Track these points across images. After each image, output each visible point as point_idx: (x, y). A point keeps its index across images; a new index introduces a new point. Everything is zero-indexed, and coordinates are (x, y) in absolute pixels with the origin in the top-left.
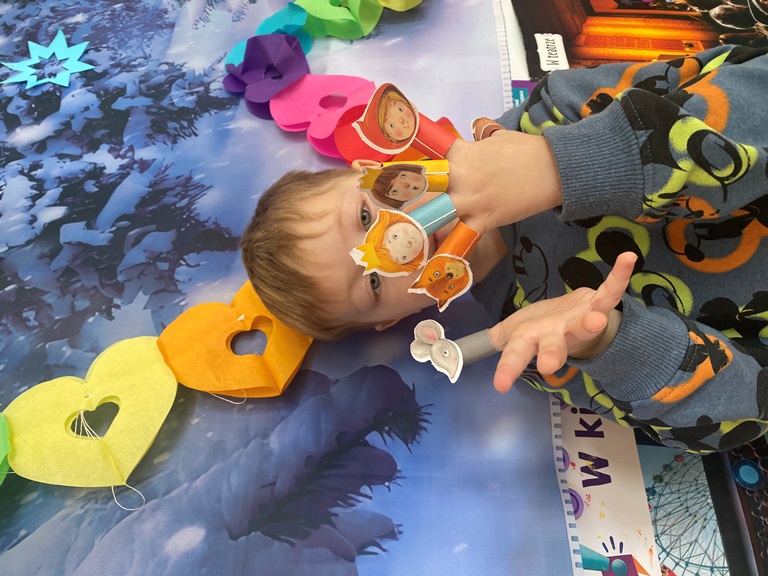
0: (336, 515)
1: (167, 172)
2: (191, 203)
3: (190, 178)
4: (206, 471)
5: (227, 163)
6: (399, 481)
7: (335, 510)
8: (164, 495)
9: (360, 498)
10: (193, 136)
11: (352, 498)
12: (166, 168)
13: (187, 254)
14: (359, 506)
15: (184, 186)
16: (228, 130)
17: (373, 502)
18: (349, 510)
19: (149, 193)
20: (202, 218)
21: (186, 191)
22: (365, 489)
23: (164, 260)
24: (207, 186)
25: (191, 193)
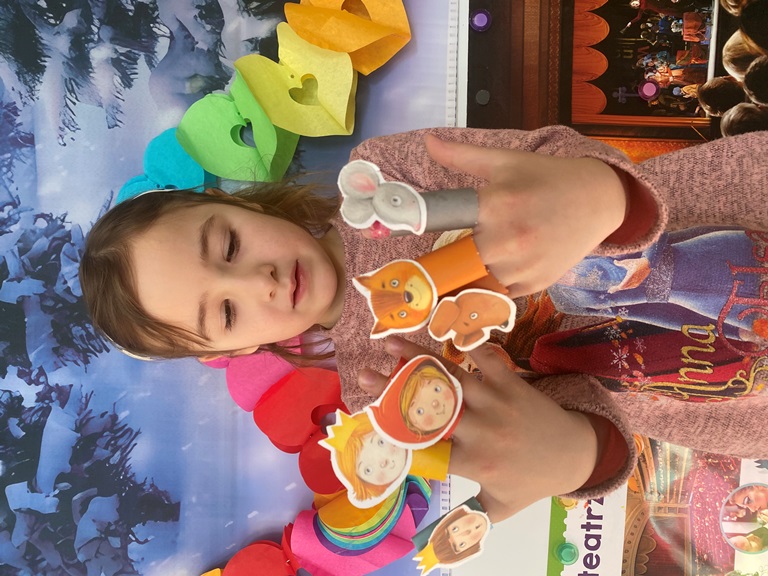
1: (89, 408)
2: (124, 459)
3: (115, 417)
5: (149, 394)
10: (104, 351)
12: (87, 401)
13: (134, 526)
15: (111, 430)
19: (79, 440)
20: (140, 481)
21: (116, 439)
23: (114, 534)
24: (135, 431)
25: (121, 442)
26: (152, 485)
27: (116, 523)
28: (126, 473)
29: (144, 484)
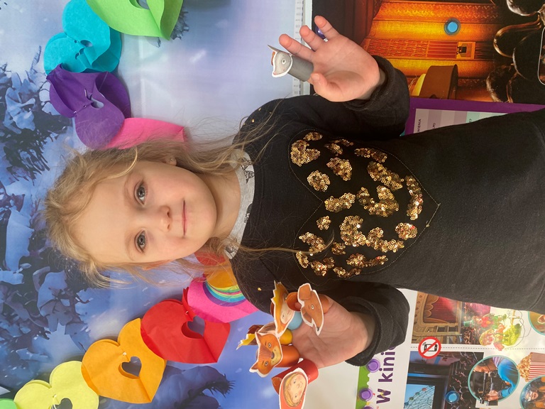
13: (79, 292)
19: (33, 234)
23: (65, 297)
27: (65, 290)
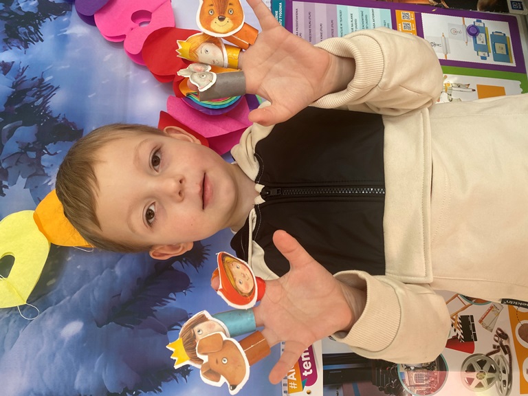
0: (156, 311)
1: (24, 75)
2: (45, 102)
3: (42, 80)
4: (79, 289)
5: (68, 66)
6: (191, 289)
7: (155, 308)
8: (56, 304)
9: (169, 300)
10: (40, 41)
11: (164, 301)
12: (23, 70)
14: (169, 305)
15: (38, 87)
16: (66, 36)
17: (176, 302)
18: (163, 308)
20: (55, 115)
21: (41, 91)
22: (172, 295)
23: (32, 150)
24: (55, 87)
25: (44, 93)
26: (64, 119)
27: (34, 143)
28: (46, 111)
29: (58, 117)
